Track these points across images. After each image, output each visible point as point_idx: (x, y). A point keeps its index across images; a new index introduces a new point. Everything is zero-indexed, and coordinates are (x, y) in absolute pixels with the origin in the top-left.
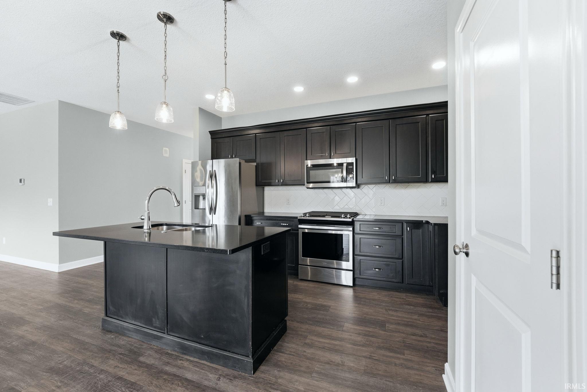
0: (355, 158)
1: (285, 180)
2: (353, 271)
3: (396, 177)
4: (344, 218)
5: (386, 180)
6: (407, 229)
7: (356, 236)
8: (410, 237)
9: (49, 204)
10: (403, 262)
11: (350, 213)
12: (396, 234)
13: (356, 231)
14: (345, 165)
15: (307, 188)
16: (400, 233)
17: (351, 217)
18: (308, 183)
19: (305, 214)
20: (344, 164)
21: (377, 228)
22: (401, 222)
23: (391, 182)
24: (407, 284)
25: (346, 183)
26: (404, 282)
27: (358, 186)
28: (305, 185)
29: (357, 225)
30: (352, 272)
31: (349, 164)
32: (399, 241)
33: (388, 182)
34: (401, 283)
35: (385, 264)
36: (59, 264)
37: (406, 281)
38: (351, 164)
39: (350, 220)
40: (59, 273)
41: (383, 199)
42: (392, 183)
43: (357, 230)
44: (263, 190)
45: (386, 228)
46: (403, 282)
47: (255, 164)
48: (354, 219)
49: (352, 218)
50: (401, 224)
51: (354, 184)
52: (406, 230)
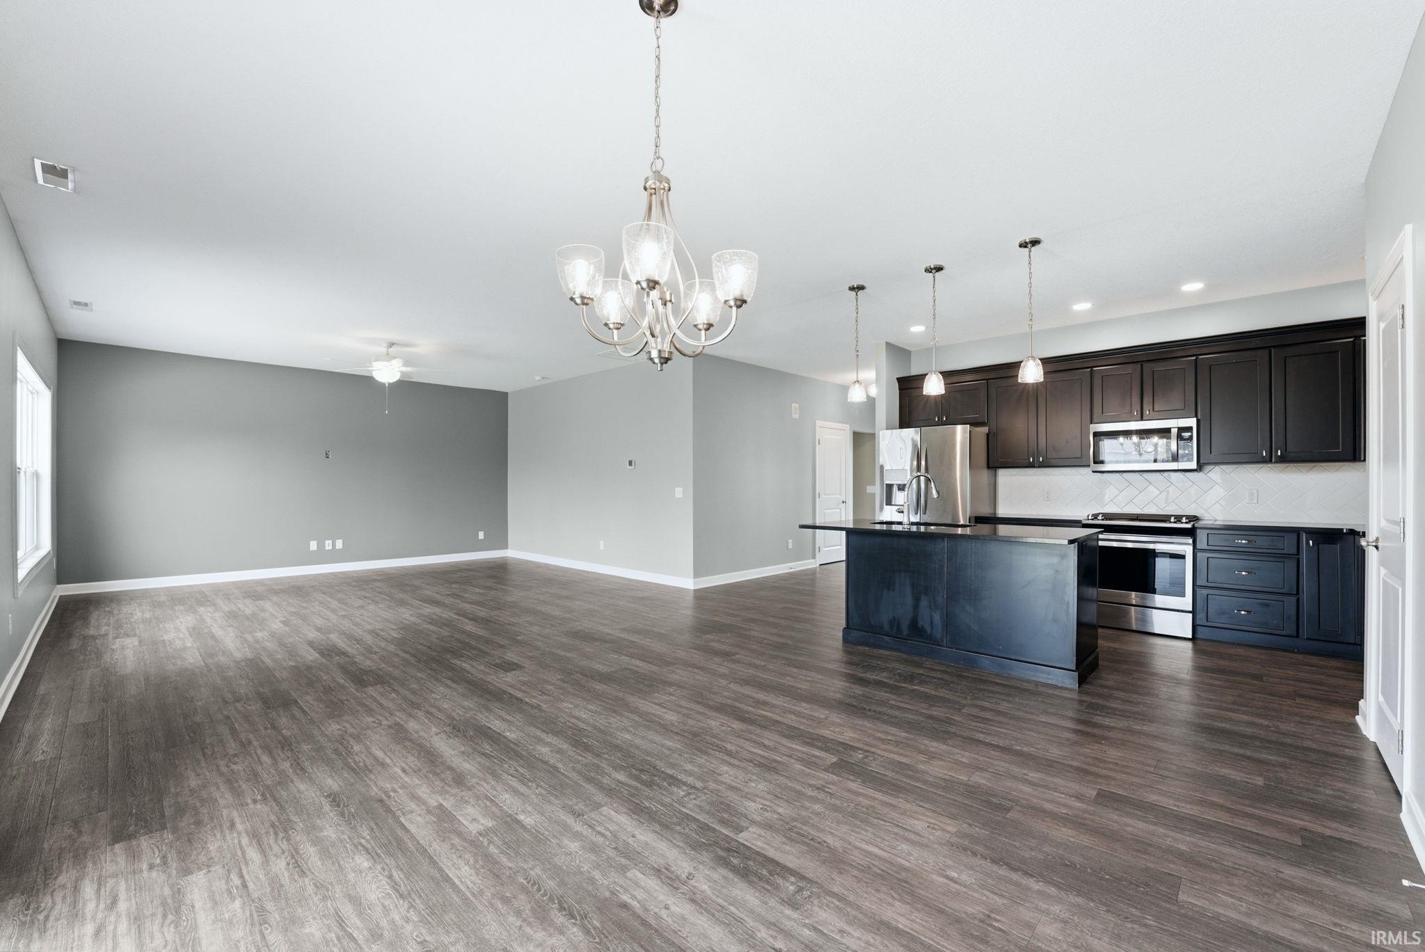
0: (1195, 419)
1: (1048, 457)
2: (1194, 612)
3: (1285, 450)
4: (1175, 522)
5: (1264, 457)
6: (1308, 543)
7: (1199, 555)
8: (1315, 556)
9: (677, 496)
10: (1298, 600)
11: (1187, 517)
12: (1285, 552)
13: (1199, 546)
14: (1174, 431)
15: (1093, 472)
16: (1294, 551)
17: (1190, 521)
18: (1095, 462)
19: (1095, 517)
20: (1172, 429)
21: (1244, 542)
22: (1297, 531)
23: (1273, 461)
24: (1307, 639)
25: (1176, 464)
26: (1301, 635)
27: (1200, 467)
28: (1089, 466)
29: (1202, 536)
30: (1191, 615)
31: (1181, 430)
32: (1291, 565)
33: (1268, 460)
34: (1294, 637)
35: (1261, 604)
36: (694, 578)
37: (1305, 634)
38: (1189, 429)
39: (1189, 526)
40: (695, 590)
41: (1255, 491)
42: (1276, 462)
43: (1202, 544)
44: (995, 475)
45: (1263, 542)
46: (1297, 636)
47: (985, 430)
48: (1196, 525)
49: (1192, 523)
50: (1295, 536)
51: (1193, 465)
52: (1306, 547)
